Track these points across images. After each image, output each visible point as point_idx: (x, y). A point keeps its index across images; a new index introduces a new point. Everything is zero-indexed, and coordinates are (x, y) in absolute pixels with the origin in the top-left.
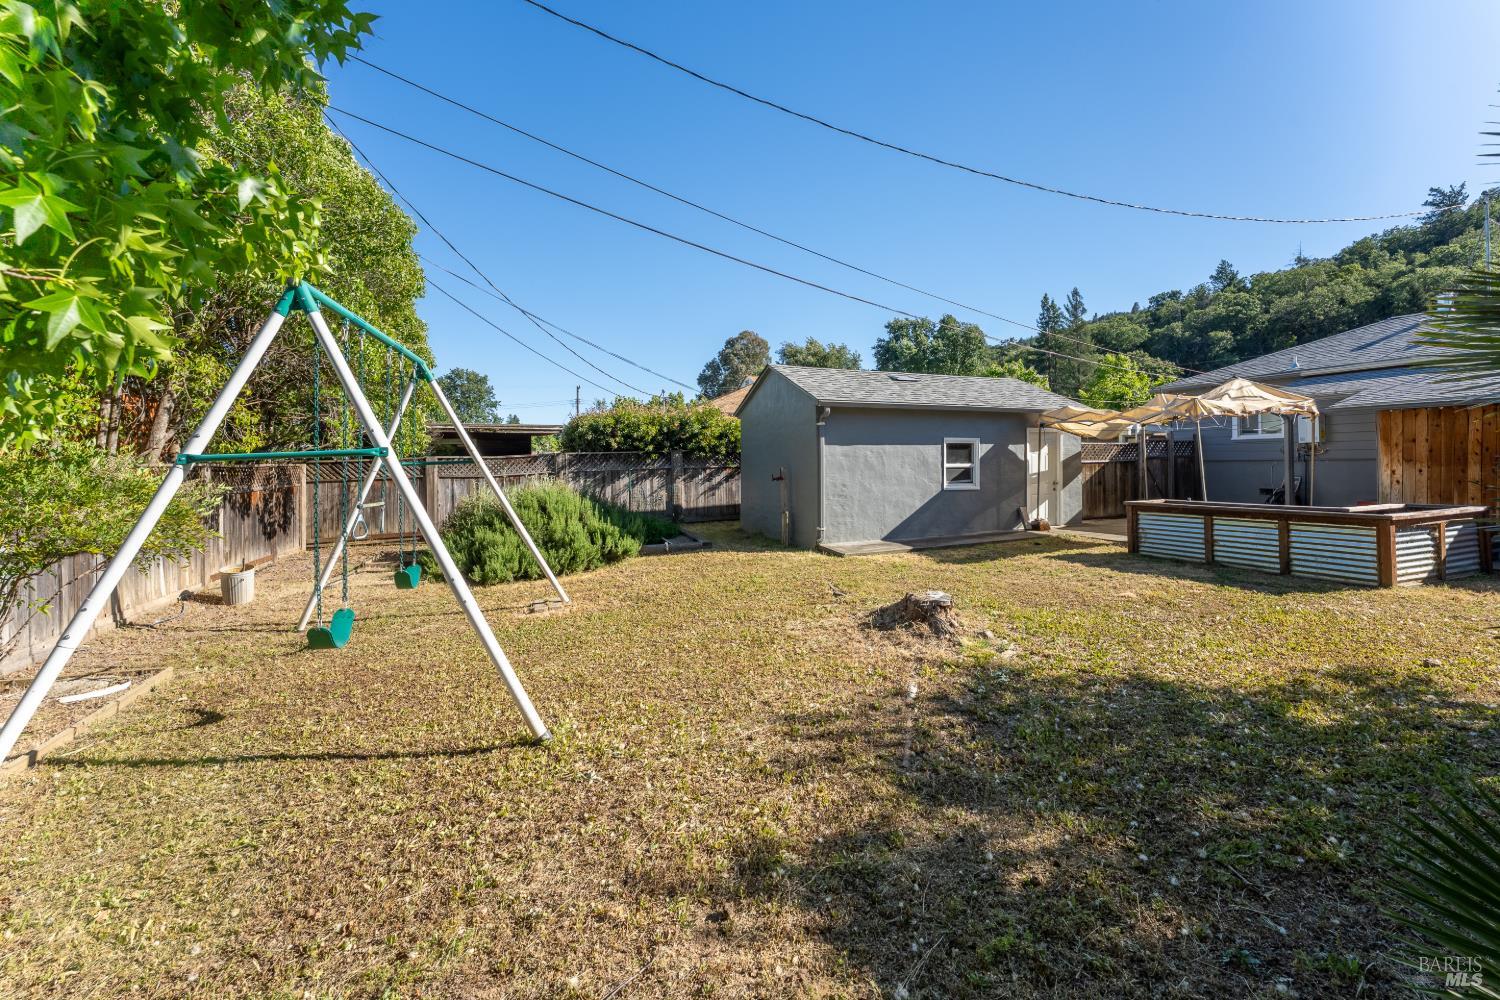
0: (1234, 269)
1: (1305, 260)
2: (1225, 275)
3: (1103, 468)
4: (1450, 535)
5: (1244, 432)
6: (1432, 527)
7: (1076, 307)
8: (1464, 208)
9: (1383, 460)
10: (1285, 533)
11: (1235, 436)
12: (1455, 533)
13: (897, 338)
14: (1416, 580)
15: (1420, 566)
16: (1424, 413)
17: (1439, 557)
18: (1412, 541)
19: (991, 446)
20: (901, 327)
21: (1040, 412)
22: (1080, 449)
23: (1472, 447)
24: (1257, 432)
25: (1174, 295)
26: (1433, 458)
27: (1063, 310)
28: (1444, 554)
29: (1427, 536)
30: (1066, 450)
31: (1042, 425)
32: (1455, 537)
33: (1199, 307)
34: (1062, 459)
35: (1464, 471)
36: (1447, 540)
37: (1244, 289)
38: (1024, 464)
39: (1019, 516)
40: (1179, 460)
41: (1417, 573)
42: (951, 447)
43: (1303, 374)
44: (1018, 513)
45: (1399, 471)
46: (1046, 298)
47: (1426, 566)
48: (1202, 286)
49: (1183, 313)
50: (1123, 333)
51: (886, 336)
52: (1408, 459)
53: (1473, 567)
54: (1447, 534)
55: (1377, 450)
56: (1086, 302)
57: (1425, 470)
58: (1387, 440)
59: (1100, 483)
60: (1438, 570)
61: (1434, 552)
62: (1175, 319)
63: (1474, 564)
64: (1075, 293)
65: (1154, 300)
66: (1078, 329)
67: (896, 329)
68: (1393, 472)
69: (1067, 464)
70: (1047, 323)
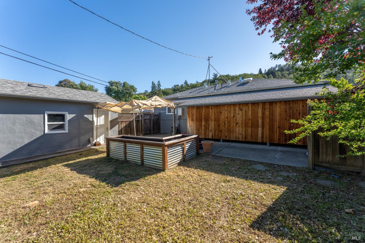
0: (188, 82)
1: (198, 82)
2: (186, 83)
3: (130, 122)
4: (187, 146)
5: (169, 112)
6: (181, 144)
7: (159, 85)
8: (217, 77)
9: (188, 120)
10: (142, 149)
11: (167, 114)
12: (189, 144)
13: (112, 86)
14: (176, 164)
15: (177, 159)
16: (195, 108)
17: (184, 154)
18: (175, 150)
19: (74, 115)
20: (113, 83)
21: (97, 103)
22: (117, 117)
23: (203, 117)
24: (171, 112)
25: (178, 85)
26: (197, 120)
27: (156, 85)
28: (185, 152)
29: (180, 148)
30: (111, 117)
31: (98, 108)
32: (189, 146)
33: (182, 88)
34: (110, 120)
35: (202, 123)
36: (186, 148)
37: (188, 86)
38: (93, 122)
39: (89, 142)
40: (155, 120)
41: (176, 162)
42: (49, 115)
43: (179, 98)
44: (89, 140)
45: (191, 123)
46: (153, 82)
47: (179, 158)
48: (182, 84)
49: (179, 89)
50: (168, 92)
51: (108, 85)
52: (192, 120)
53: (195, 154)
54: (186, 146)
55: (187, 117)
56: (161, 84)
57: (195, 123)
58: (189, 115)
59: (129, 127)
60: (183, 158)
61: (182, 153)
62: (178, 90)
63: (195, 153)
64: (159, 82)
65: (174, 86)
66: (159, 90)
67: (111, 83)
68: (190, 123)
69: (112, 122)
70: (153, 88)
